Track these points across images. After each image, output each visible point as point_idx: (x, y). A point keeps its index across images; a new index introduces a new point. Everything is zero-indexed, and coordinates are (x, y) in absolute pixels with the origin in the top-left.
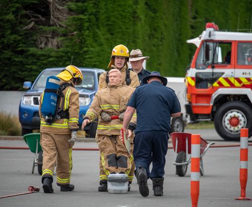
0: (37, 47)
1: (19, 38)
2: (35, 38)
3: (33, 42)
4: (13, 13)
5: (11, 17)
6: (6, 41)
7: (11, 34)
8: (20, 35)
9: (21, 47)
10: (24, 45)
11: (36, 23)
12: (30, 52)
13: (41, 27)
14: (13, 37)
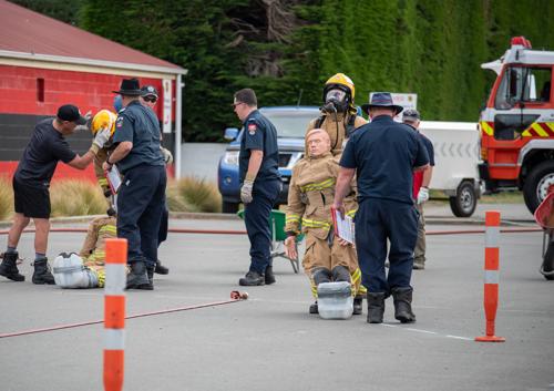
0: (246, 74)
1: (220, 61)
2: (243, 61)
3: (240, 67)
4: (211, 21)
5: (206, 28)
6: (198, 66)
7: (207, 54)
8: (221, 57)
9: (223, 75)
10: (226, 72)
11: (247, 37)
12: (236, 83)
13: (253, 43)
14: (210, 59)
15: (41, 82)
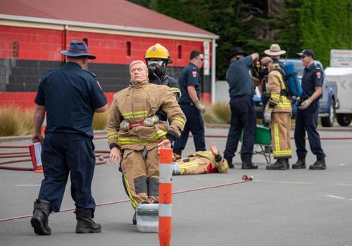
0: (254, 38)
1: (238, 30)
2: (253, 30)
3: (251, 34)
4: (233, 6)
5: (230, 10)
6: (226, 34)
7: (231, 26)
8: (240, 28)
9: (240, 39)
10: (243, 37)
11: (255, 15)
12: (248, 44)
13: (259, 19)
14: (233, 29)
15: (129, 44)
